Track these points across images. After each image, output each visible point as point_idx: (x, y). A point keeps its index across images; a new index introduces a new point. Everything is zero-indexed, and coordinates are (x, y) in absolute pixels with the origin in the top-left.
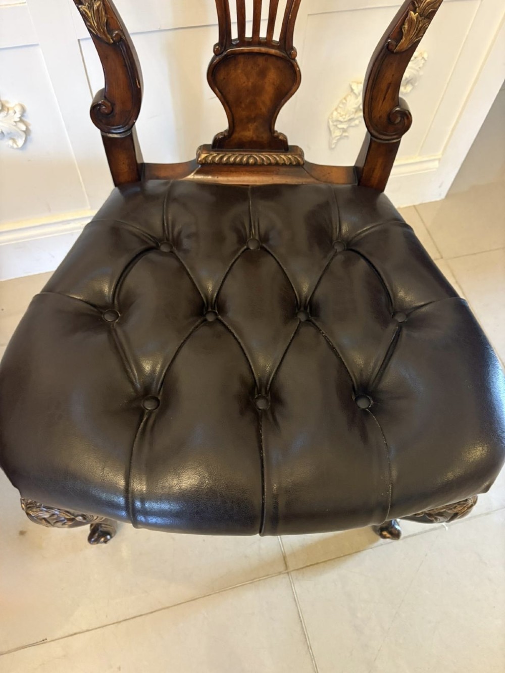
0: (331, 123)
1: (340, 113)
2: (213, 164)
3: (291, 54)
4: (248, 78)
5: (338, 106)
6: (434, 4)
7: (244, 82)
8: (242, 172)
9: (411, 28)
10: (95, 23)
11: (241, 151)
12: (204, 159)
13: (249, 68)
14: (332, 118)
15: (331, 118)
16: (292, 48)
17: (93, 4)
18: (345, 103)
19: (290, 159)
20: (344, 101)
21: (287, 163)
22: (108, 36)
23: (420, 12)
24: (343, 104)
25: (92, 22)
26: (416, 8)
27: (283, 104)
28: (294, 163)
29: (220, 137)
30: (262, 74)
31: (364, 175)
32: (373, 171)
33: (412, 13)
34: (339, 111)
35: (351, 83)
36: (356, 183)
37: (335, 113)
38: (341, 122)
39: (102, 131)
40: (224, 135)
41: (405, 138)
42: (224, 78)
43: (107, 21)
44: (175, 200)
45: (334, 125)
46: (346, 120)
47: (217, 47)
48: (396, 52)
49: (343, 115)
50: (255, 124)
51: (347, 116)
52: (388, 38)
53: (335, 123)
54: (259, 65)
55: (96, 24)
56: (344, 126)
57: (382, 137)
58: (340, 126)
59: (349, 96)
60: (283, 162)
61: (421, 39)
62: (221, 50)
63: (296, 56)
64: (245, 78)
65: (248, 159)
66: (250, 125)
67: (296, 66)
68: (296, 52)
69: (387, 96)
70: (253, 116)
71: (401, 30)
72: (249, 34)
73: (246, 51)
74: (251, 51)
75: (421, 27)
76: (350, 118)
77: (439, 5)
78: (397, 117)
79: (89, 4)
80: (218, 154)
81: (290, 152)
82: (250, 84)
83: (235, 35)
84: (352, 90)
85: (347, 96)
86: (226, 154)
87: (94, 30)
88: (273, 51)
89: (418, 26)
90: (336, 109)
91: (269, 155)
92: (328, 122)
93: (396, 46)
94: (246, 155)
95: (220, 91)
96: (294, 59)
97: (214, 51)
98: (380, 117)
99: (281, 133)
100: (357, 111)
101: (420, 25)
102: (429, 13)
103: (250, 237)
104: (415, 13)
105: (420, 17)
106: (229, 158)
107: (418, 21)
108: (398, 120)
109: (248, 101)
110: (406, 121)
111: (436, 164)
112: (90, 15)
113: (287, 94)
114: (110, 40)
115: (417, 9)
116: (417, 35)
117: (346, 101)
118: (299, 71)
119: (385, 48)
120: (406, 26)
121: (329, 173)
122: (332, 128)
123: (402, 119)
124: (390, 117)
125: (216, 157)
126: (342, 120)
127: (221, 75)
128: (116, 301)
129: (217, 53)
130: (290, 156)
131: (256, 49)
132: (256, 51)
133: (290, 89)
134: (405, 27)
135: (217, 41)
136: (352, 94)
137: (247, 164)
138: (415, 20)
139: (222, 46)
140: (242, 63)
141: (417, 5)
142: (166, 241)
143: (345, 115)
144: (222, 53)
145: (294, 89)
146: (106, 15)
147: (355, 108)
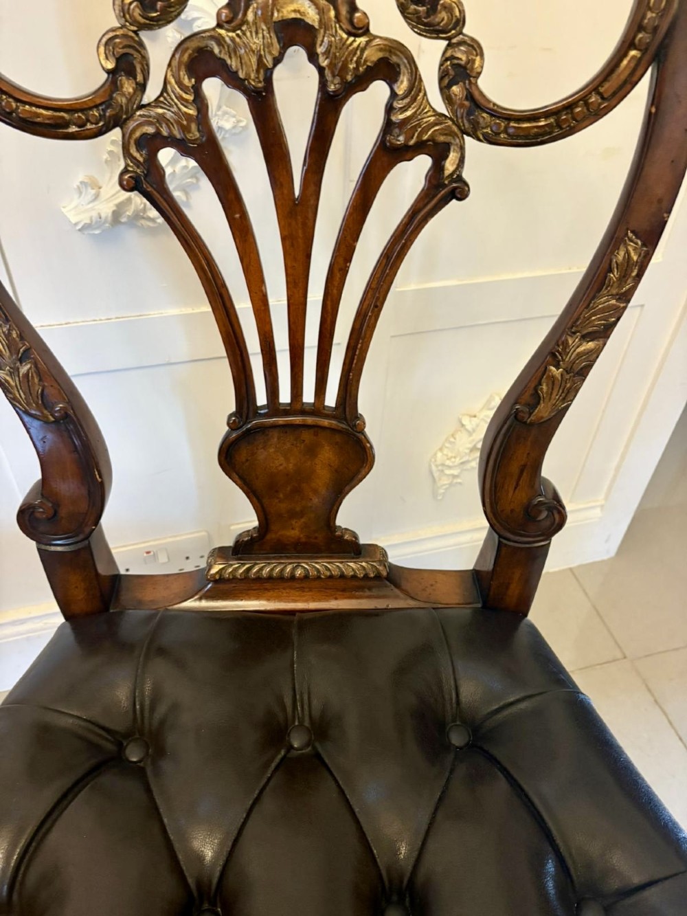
0: (434, 468)
1: (447, 455)
2: (233, 580)
3: (355, 425)
4: (287, 459)
5: (443, 445)
6: (590, 356)
7: (281, 465)
8: (284, 589)
9: (553, 389)
10: (22, 394)
11: (281, 558)
12: (217, 573)
13: (288, 445)
14: (435, 461)
15: (433, 460)
16: (357, 417)
17: (18, 369)
18: (454, 443)
19: (364, 568)
20: (452, 440)
21: (360, 574)
22: (45, 412)
23: (567, 368)
24: (451, 443)
25: (16, 393)
26: (559, 361)
27: (347, 493)
28: (372, 575)
29: (246, 539)
30: (312, 451)
31: (491, 593)
32: (507, 588)
33: (553, 369)
34: (445, 452)
35: (460, 417)
36: (479, 603)
37: (439, 455)
38: (450, 467)
39: (38, 542)
40: (252, 536)
41: (556, 539)
42: (247, 460)
43: (43, 391)
44: (162, 652)
45: (439, 470)
46: (456, 464)
47: (233, 418)
48: (530, 422)
49: (452, 457)
50: (303, 520)
51: (458, 459)
52: (516, 403)
53: (440, 468)
54: (304, 441)
55: (23, 396)
56: (455, 472)
57: (517, 538)
58: (448, 472)
59: (459, 432)
60: (352, 573)
61: (571, 404)
62: (239, 422)
63: (365, 427)
64: (282, 460)
65: (294, 569)
66: (293, 522)
67: (364, 441)
68: (364, 424)
69: (521, 483)
70: (298, 509)
71: (536, 392)
72: (285, 396)
73: (281, 423)
74: (289, 423)
75: (570, 388)
76: (461, 461)
77: (597, 357)
78: (540, 512)
79: (10, 368)
80: (243, 565)
81: (364, 557)
82: (291, 466)
83: (261, 399)
84: (463, 425)
85: (456, 431)
86: (256, 564)
87: (21, 405)
88: (325, 422)
89: (565, 386)
90: (441, 449)
91: (328, 563)
92: (430, 466)
93: (530, 414)
94: (290, 563)
95: (241, 478)
96: (362, 432)
97: (228, 424)
98: (512, 511)
99: (346, 529)
100: (472, 450)
101: (568, 385)
102: (582, 368)
103: (294, 722)
104: (558, 369)
105: (568, 373)
106: (261, 569)
107: (565, 379)
108: (544, 515)
109: (289, 489)
110: (557, 516)
111: (598, 512)
112: (12, 383)
113: (352, 479)
114: (47, 418)
115: (561, 363)
116: (564, 399)
117: (455, 439)
118: (371, 447)
119: (512, 417)
120: (544, 387)
121: (432, 585)
122: (436, 475)
123: (550, 513)
124: (530, 512)
125: (238, 568)
126: (451, 464)
127: (242, 455)
128: (15, 897)
129: (233, 426)
130: (364, 564)
131: (297, 419)
132: (297, 422)
133: (358, 472)
134: (542, 389)
135: (233, 408)
136: (462, 429)
137: (292, 577)
138: (560, 378)
139: (241, 417)
140: (276, 439)
141: (560, 358)
142: (137, 736)
143: (455, 457)
144: (241, 427)
145: (363, 472)
146: (41, 383)
147: (468, 448)
